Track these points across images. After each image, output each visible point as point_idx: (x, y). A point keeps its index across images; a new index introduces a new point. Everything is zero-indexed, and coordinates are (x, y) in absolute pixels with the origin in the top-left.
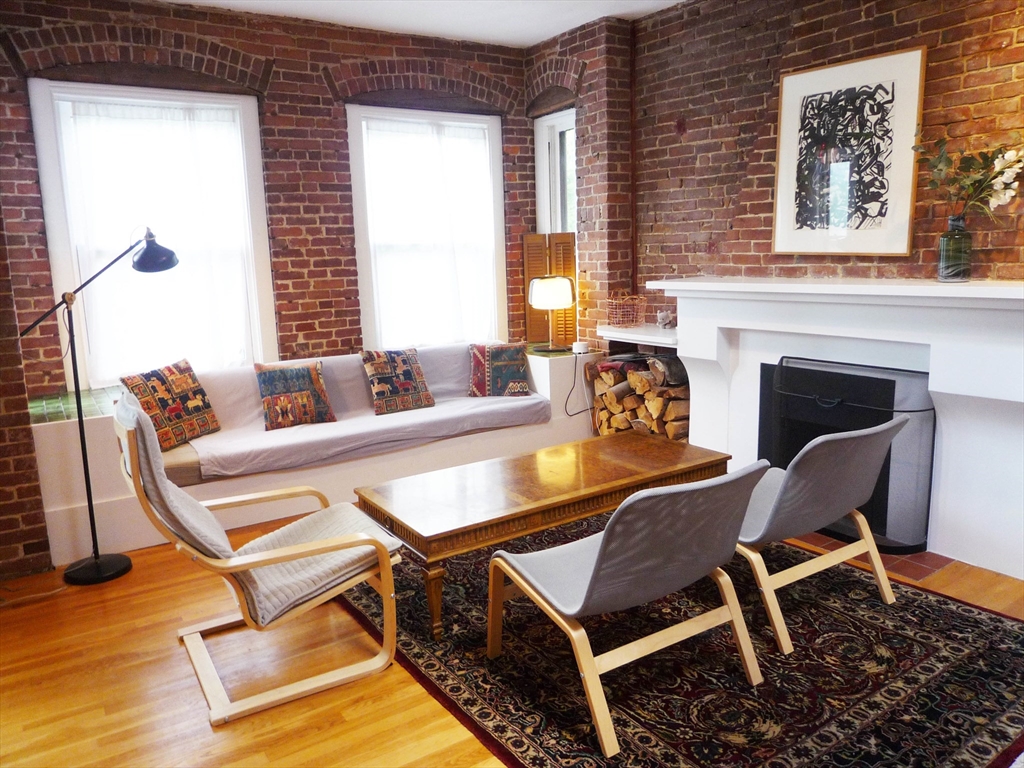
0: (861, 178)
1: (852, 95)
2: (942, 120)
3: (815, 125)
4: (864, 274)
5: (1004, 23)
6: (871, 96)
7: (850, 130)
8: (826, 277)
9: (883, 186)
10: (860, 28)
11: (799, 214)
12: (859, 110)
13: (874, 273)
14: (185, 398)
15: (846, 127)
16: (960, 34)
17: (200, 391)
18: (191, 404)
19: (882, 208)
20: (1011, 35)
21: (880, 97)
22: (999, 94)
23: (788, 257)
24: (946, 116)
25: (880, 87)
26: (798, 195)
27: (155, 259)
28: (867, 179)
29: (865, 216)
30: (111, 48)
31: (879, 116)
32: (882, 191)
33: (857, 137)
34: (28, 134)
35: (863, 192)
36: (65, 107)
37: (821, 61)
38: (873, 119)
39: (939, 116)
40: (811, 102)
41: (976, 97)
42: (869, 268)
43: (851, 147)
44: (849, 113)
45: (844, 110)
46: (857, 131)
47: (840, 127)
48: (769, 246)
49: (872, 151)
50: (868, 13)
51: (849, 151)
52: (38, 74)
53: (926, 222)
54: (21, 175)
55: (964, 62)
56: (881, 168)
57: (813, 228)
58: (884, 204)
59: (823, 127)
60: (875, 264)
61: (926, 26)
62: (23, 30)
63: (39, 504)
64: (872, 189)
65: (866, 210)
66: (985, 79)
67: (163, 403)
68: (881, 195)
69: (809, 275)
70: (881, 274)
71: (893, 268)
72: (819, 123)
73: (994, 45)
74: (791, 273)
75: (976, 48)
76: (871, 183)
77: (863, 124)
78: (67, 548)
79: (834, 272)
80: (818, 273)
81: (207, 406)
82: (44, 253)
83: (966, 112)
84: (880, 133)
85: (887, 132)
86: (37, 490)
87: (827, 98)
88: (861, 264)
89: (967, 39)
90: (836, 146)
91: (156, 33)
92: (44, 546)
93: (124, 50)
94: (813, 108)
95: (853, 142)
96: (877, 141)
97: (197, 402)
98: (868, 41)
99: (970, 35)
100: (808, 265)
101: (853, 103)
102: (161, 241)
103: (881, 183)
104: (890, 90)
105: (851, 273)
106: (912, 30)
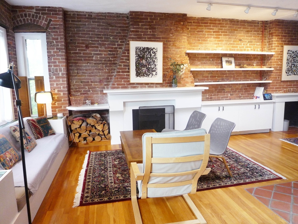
0: (151, 67)
1: (148, 48)
2: (166, 57)
3: (139, 54)
4: (153, 87)
5: (177, 41)
6: (152, 50)
7: (148, 56)
8: (143, 88)
9: (156, 69)
10: (148, 35)
11: (136, 74)
12: (150, 52)
13: (155, 87)
15: (147, 55)
16: (169, 41)
19: (156, 73)
20: (177, 44)
21: (154, 50)
22: (176, 54)
23: (134, 84)
24: (167, 56)
25: (154, 48)
26: (136, 69)
28: (152, 67)
29: (153, 75)
31: (154, 54)
32: (156, 70)
33: (150, 58)
35: (152, 70)
37: (139, 40)
38: (153, 55)
39: (166, 56)
40: (138, 48)
41: (172, 54)
42: (154, 86)
43: (148, 60)
44: (147, 53)
45: (146, 52)
46: (150, 57)
47: (145, 55)
48: (129, 81)
49: (153, 61)
50: (150, 32)
51: (148, 61)
53: (165, 76)
55: (170, 47)
56: (155, 65)
57: (140, 77)
58: (156, 72)
59: (141, 54)
60: (155, 85)
61: (163, 38)
64: (154, 69)
65: (153, 74)
66: (173, 51)
68: (156, 71)
69: (139, 88)
70: (156, 87)
71: (158, 85)
72: (140, 54)
73: (175, 45)
74: (134, 87)
75: (172, 45)
76: (153, 68)
77: (151, 55)
79: (145, 87)
80: (141, 87)
83: (170, 56)
84: (155, 58)
85: (156, 58)
87: (142, 48)
88: (151, 85)
89: (170, 43)
90: (144, 59)
94: (138, 50)
95: (149, 59)
96: (154, 59)
98: (150, 38)
99: (171, 42)
100: (139, 85)
101: (148, 51)
103: (155, 68)
104: (156, 49)
105: (149, 87)
106: (160, 38)
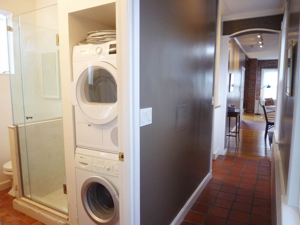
14: (271, 101)
17: (273, 101)
18: (271, 102)
27: (269, 87)
30: (270, 65)
34: (261, 74)
36: (265, 71)
52: (263, 68)
54: (259, 78)
62: (262, 64)
63: (254, 108)
67: (268, 101)
78: (256, 112)
81: (273, 103)
82: (260, 86)
86: (254, 106)
91: (275, 63)
92: (254, 111)
93: (272, 65)
97: (272, 102)
102: (269, 85)
